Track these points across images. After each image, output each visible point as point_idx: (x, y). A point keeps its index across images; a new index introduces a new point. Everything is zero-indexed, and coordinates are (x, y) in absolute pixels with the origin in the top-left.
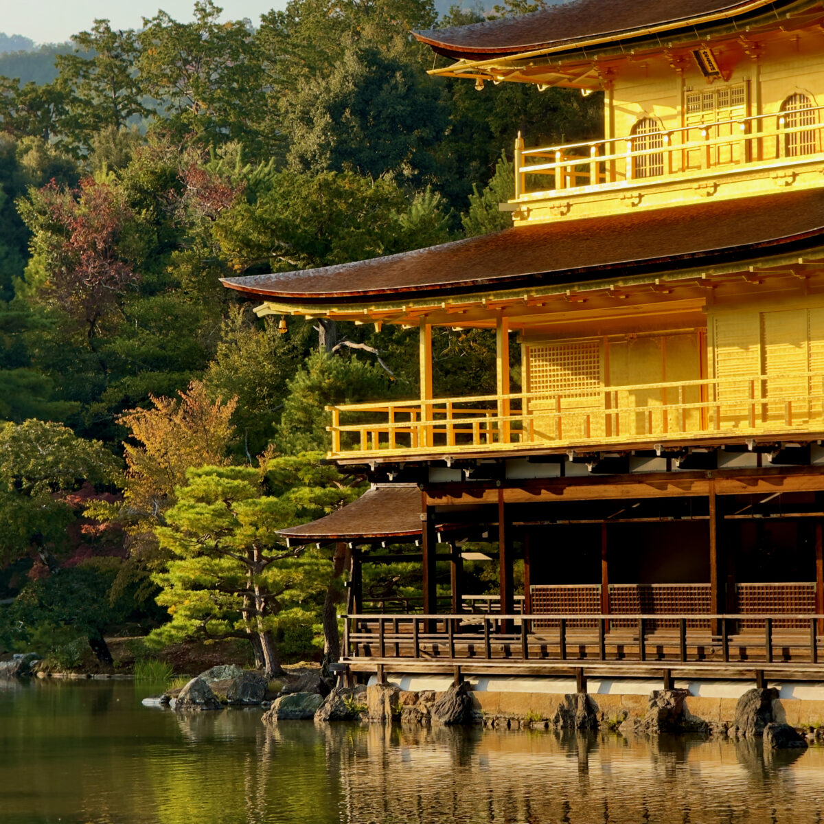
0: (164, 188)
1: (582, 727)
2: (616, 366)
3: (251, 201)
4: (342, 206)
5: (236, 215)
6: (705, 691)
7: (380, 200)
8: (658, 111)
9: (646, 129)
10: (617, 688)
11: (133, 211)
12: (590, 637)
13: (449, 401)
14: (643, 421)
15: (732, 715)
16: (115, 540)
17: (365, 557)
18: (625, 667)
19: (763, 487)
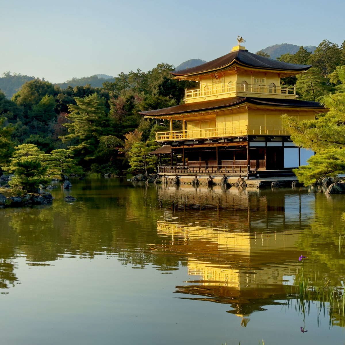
0: (131, 98)
1: (196, 184)
2: (202, 126)
3: (145, 101)
4: (159, 101)
5: (143, 103)
6: (216, 178)
7: (166, 100)
8: (209, 84)
9: (206, 88)
10: (202, 177)
11: (127, 102)
12: (197, 169)
13: (175, 132)
14: (206, 135)
15: (220, 182)
16: (123, 155)
17: (162, 157)
18: (203, 174)
19: (225, 145)
